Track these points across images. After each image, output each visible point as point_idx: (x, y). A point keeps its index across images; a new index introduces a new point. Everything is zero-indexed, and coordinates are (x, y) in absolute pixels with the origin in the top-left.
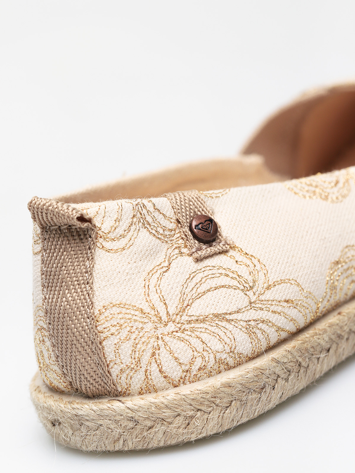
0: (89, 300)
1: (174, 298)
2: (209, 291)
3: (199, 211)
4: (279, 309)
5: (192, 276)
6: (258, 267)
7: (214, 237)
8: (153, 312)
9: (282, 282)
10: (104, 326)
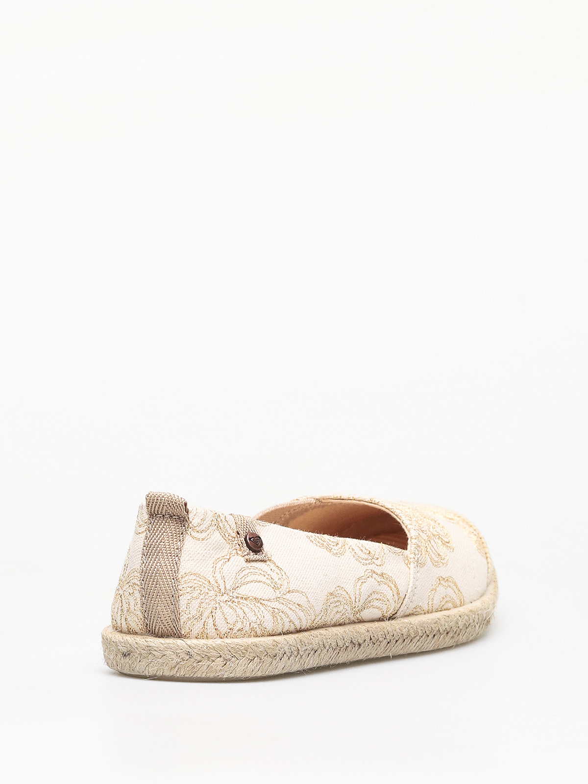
0: (176, 567)
1: (230, 579)
2: (252, 582)
3: (252, 530)
4: (294, 608)
5: (242, 570)
6: (284, 577)
7: (259, 549)
8: (216, 585)
9: (297, 591)
10: (183, 586)
